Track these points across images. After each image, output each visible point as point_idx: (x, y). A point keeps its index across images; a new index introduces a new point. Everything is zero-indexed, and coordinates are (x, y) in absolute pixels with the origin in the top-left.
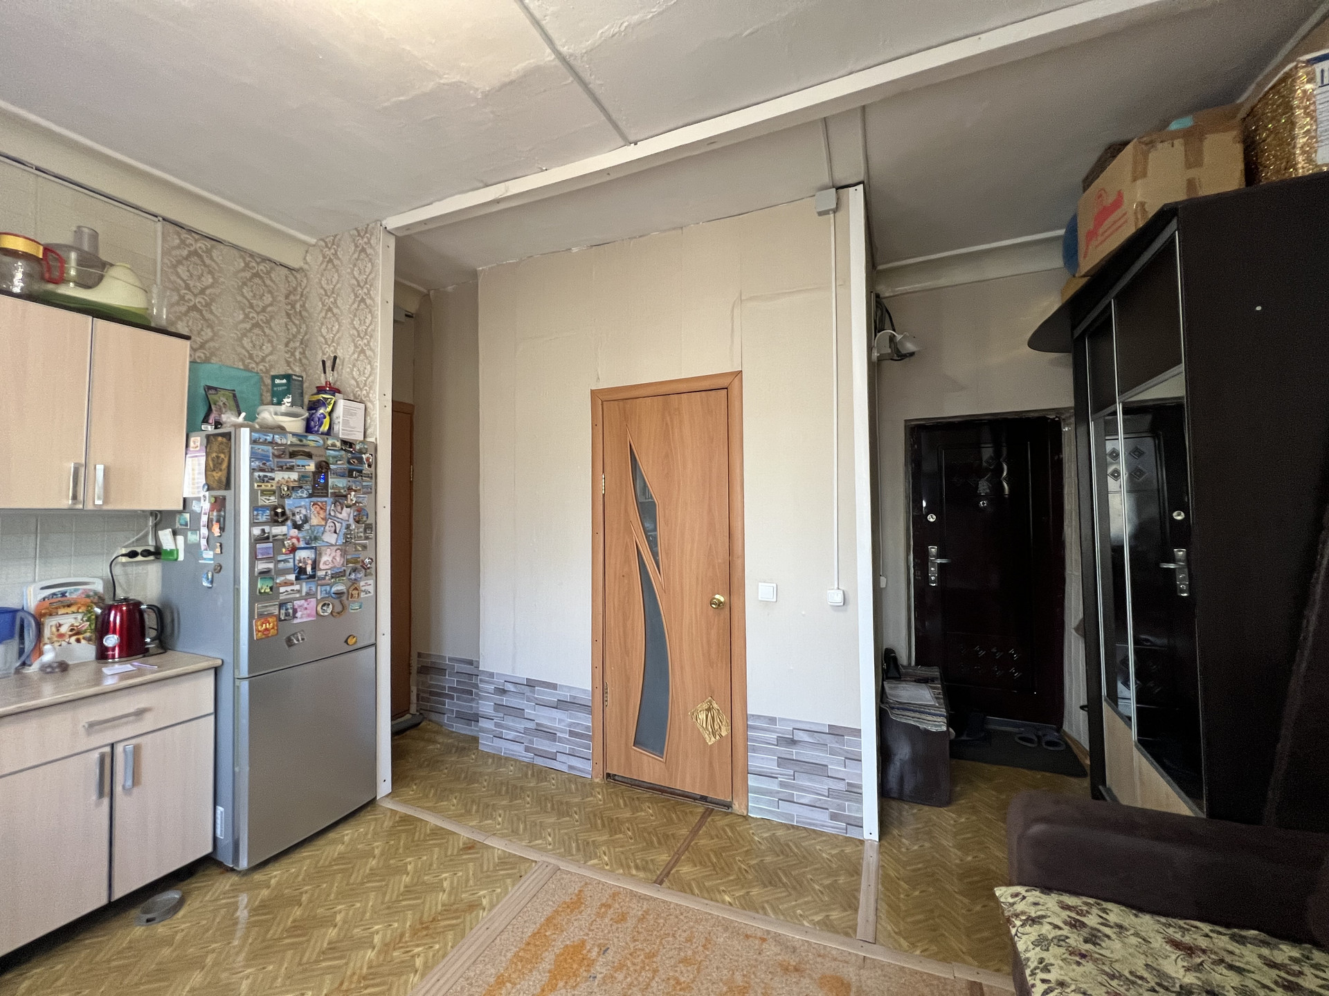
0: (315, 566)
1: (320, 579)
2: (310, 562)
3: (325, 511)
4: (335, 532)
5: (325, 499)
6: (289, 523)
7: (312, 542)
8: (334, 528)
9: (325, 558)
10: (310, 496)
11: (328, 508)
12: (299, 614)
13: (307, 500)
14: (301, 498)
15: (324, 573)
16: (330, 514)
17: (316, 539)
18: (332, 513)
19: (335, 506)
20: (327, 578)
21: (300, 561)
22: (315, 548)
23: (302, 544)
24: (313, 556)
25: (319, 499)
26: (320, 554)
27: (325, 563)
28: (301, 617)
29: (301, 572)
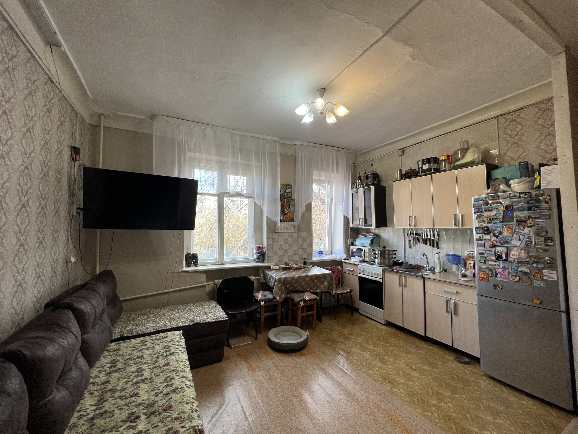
0: (507, 255)
1: (510, 262)
2: (504, 253)
3: (512, 229)
4: (520, 240)
5: (512, 223)
6: (491, 234)
7: (504, 243)
8: (518, 238)
9: (513, 253)
10: (502, 222)
11: (514, 228)
12: (499, 276)
13: (501, 224)
14: (497, 223)
15: (513, 260)
16: (515, 231)
17: (507, 242)
18: (517, 230)
19: (518, 227)
20: (515, 263)
21: (498, 252)
22: (507, 247)
23: (499, 244)
24: (506, 250)
25: (508, 223)
26: (510, 250)
27: (513, 255)
28: (500, 278)
29: (499, 257)
